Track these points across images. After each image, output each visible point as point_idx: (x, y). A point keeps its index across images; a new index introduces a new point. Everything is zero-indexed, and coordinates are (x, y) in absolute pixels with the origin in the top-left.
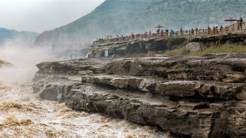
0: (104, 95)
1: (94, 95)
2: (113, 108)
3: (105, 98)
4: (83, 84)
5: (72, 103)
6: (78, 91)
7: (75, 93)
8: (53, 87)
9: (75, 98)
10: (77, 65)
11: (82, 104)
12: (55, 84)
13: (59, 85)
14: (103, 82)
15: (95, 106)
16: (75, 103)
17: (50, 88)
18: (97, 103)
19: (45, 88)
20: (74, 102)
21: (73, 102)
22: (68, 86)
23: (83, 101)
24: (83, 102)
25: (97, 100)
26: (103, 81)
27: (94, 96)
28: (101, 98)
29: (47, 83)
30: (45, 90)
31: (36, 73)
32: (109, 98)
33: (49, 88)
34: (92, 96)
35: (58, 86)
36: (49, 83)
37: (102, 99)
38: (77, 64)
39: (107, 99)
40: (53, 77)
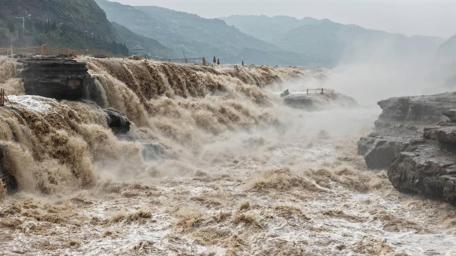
0: (442, 165)
1: (426, 164)
2: (450, 192)
3: (443, 171)
4: (424, 142)
5: (397, 177)
6: (408, 156)
7: (405, 159)
8: (389, 145)
9: (402, 169)
10: (440, 104)
11: (411, 181)
12: (393, 139)
13: (398, 142)
14: (451, 139)
15: (426, 185)
16: (403, 177)
17: (383, 147)
18: (429, 180)
19: (374, 147)
20: (401, 176)
21: (399, 176)
22: (405, 144)
23: (413, 175)
24: (412, 177)
25: (430, 175)
26: (451, 137)
27: (426, 167)
28: (437, 171)
29: (382, 138)
30: (374, 150)
31: (377, 118)
32: (448, 170)
33: (381, 147)
34: (423, 166)
35: (397, 144)
36: (384, 137)
37: (438, 173)
38: (440, 101)
39: (445, 173)
40: (399, 125)
